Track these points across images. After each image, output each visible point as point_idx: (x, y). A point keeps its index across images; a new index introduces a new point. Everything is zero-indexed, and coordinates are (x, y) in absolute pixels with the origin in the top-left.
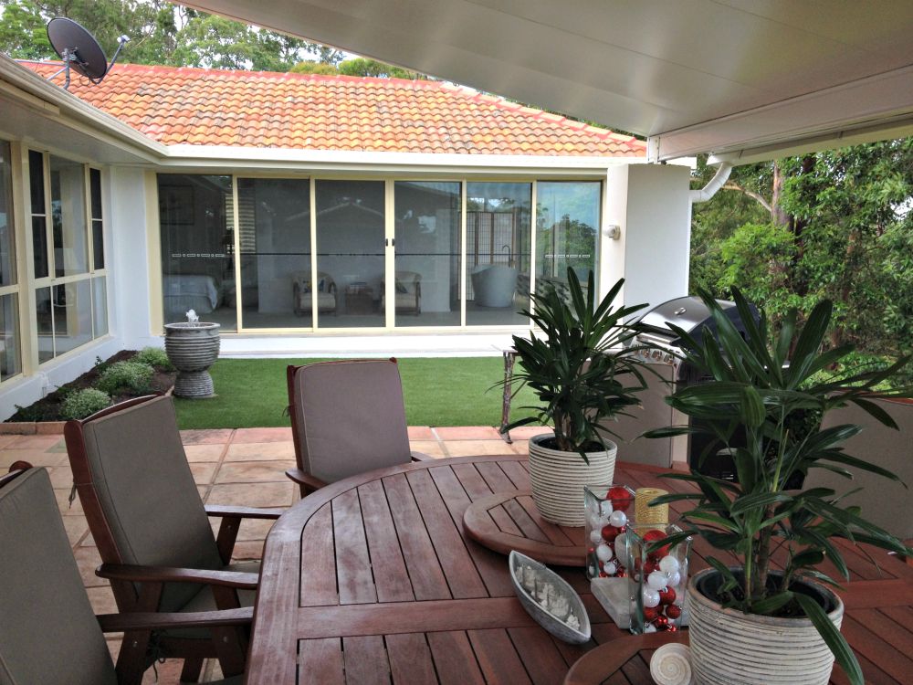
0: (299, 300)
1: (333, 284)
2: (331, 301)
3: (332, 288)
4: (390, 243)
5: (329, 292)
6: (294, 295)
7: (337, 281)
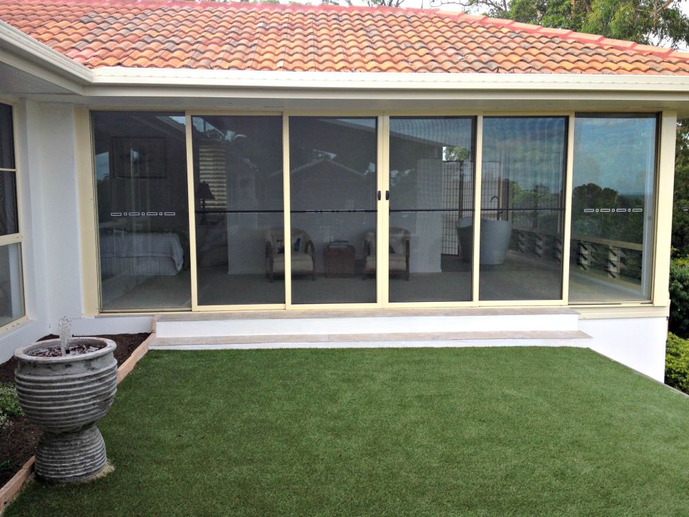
0: (272, 262)
1: (310, 242)
2: (307, 264)
3: (309, 247)
4: (383, 196)
5: (306, 251)
6: (267, 256)
7: (315, 239)
